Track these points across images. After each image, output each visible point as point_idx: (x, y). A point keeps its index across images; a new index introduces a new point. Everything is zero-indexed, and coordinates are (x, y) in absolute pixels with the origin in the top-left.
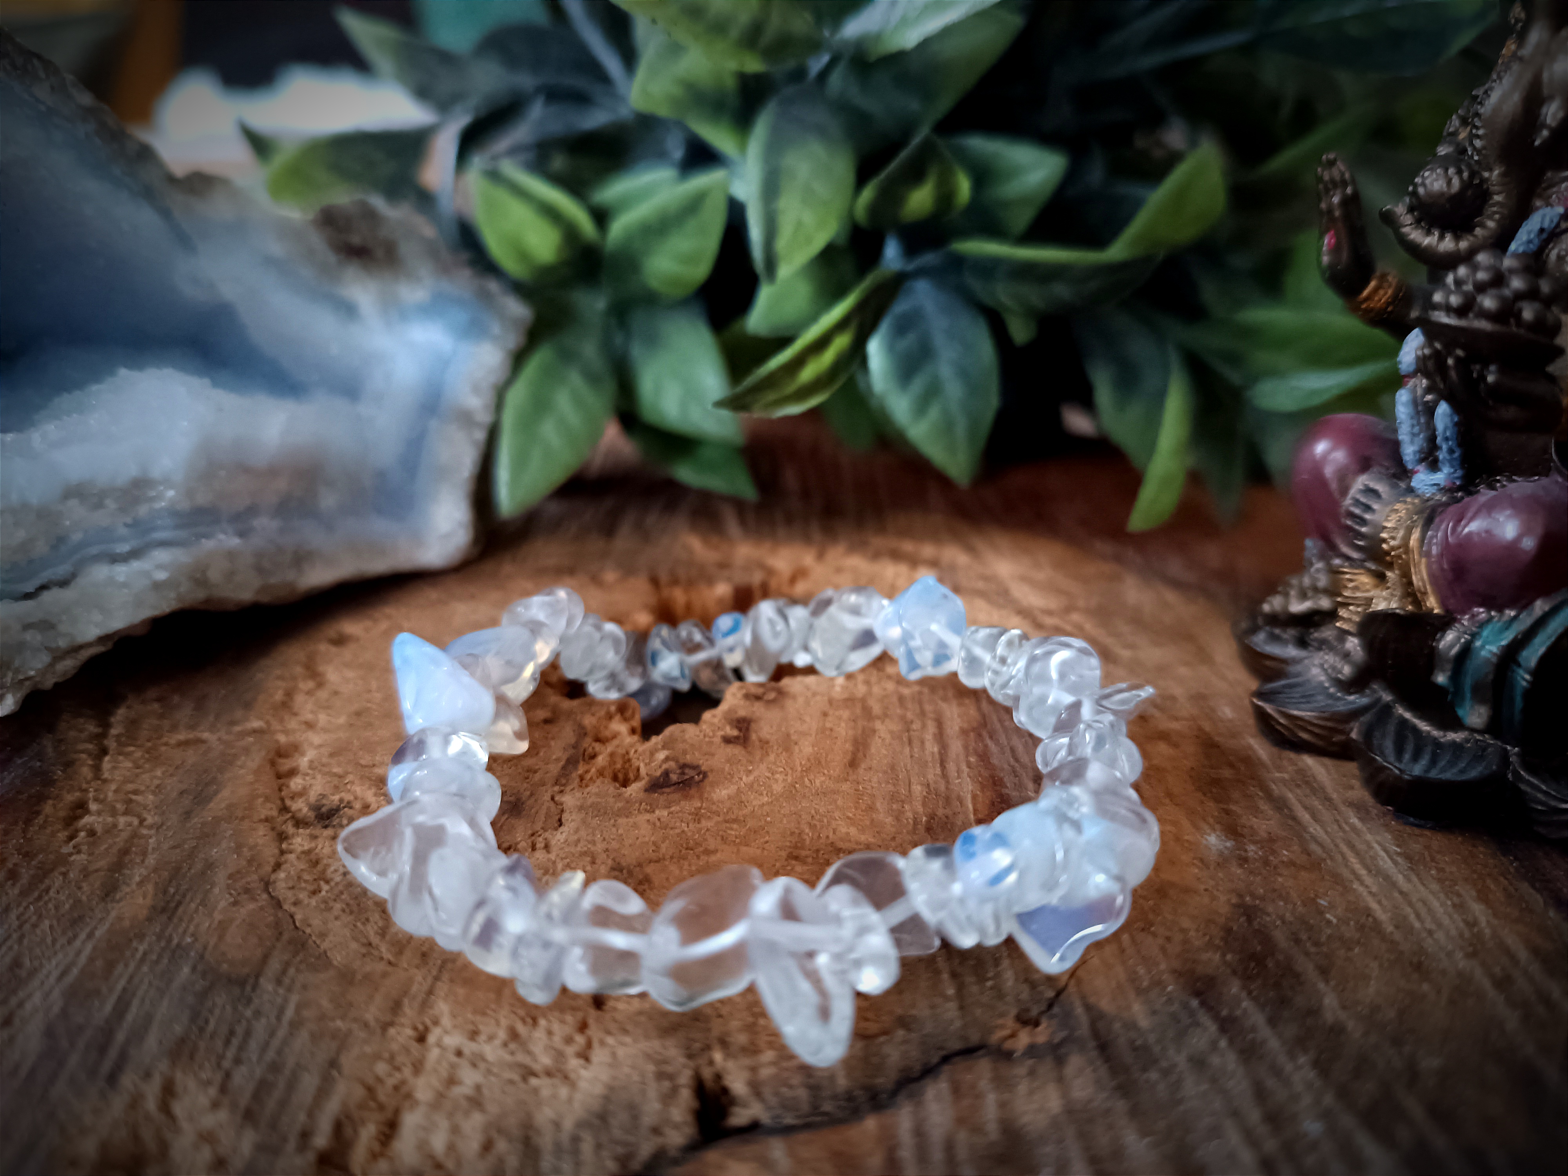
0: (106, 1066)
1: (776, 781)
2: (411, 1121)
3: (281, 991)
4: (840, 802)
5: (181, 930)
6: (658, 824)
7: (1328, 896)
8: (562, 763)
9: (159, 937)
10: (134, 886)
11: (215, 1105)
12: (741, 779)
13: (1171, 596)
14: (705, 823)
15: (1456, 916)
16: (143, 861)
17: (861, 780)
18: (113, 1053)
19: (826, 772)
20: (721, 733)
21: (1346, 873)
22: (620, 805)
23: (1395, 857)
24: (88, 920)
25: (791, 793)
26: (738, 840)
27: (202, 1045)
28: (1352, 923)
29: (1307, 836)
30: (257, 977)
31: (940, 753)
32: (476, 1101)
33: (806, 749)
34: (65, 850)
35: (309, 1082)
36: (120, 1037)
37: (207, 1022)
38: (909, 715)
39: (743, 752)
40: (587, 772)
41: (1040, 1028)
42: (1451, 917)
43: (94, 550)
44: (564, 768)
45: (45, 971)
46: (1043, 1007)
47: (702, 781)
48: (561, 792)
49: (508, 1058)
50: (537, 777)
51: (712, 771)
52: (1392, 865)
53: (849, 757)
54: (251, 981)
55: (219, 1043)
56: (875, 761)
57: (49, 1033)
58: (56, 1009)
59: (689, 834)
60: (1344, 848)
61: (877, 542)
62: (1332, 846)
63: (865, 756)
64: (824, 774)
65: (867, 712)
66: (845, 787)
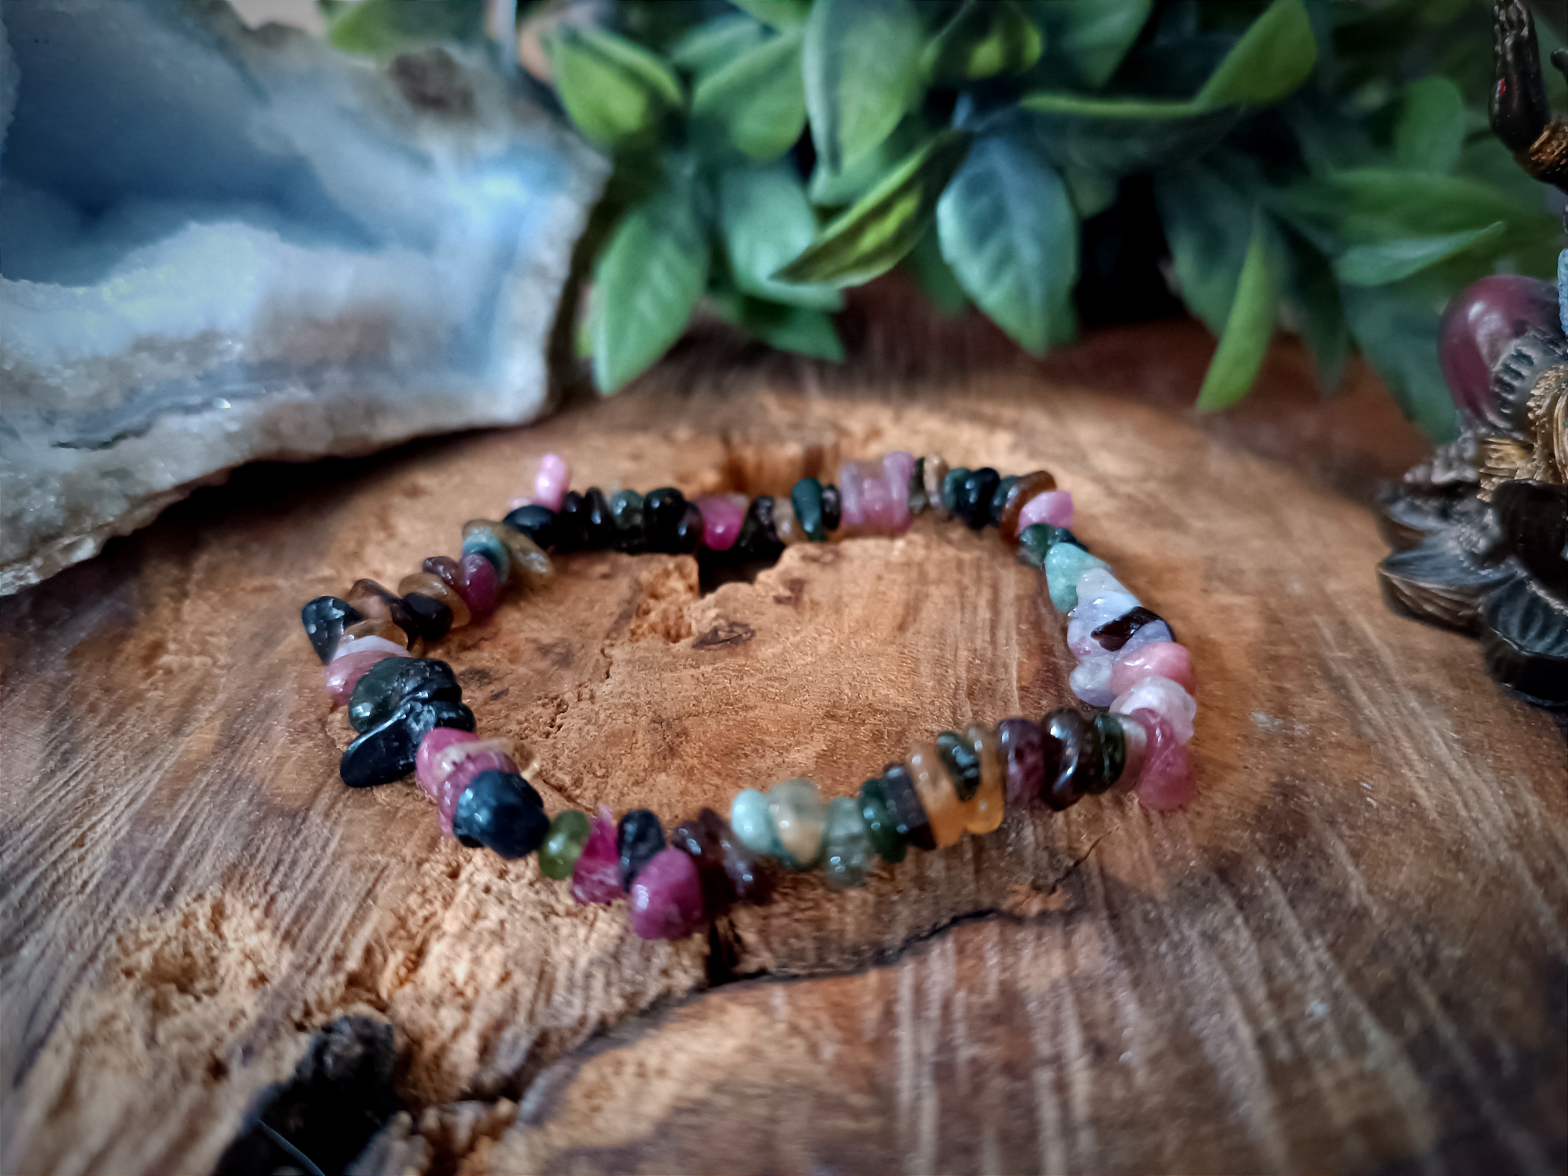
0: (164, 887)
1: (822, 641)
2: (437, 949)
3: (328, 824)
4: (883, 665)
5: (243, 764)
6: (702, 679)
7: (1373, 780)
8: (614, 618)
9: (222, 770)
10: (204, 723)
11: (260, 927)
12: (788, 639)
13: (1255, 467)
14: (746, 680)
15: (1507, 807)
16: (213, 699)
17: (908, 644)
18: (171, 875)
19: (873, 634)
20: (774, 593)
21: (1395, 757)
22: (666, 660)
23: (1451, 744)
24: (159, 752)
25: (835, 655)
26: (777, 698)
27: (252, 871)
28: (1393, 808)
29: (1360, 717)
30: (308, 810)
31: (992, 620)
32: (499, 935)
33: (856, 611)
34: (143, 686)
35: (346, 910)
36: (179, 861)
37: (258, 850)
38: (967, 581)
39: (793, 613)
40: (639, 627)
41: (1055, 896)
42: (1501, 808)
43: (166, 402)
44: (616, 622)
45: (117, 798)
46: (1061, 875)
47: (749, 639)
48: (612, 645)
49: (532, 896)
50: (589, 631)
51: (760, 629)
52: (1447, 752)
53: (899, 620)
54: (302, 814)
55: (268, 870)
56: (924, 626)
57: (116, 854)
58: (123, 833)
59: (731, 690)
60: (1399, 733)
61: (958, 403)
62: (1386, 729)
63: (915, 621)
64: (871, 637)
65: (923, 577)
66: (891, 650)
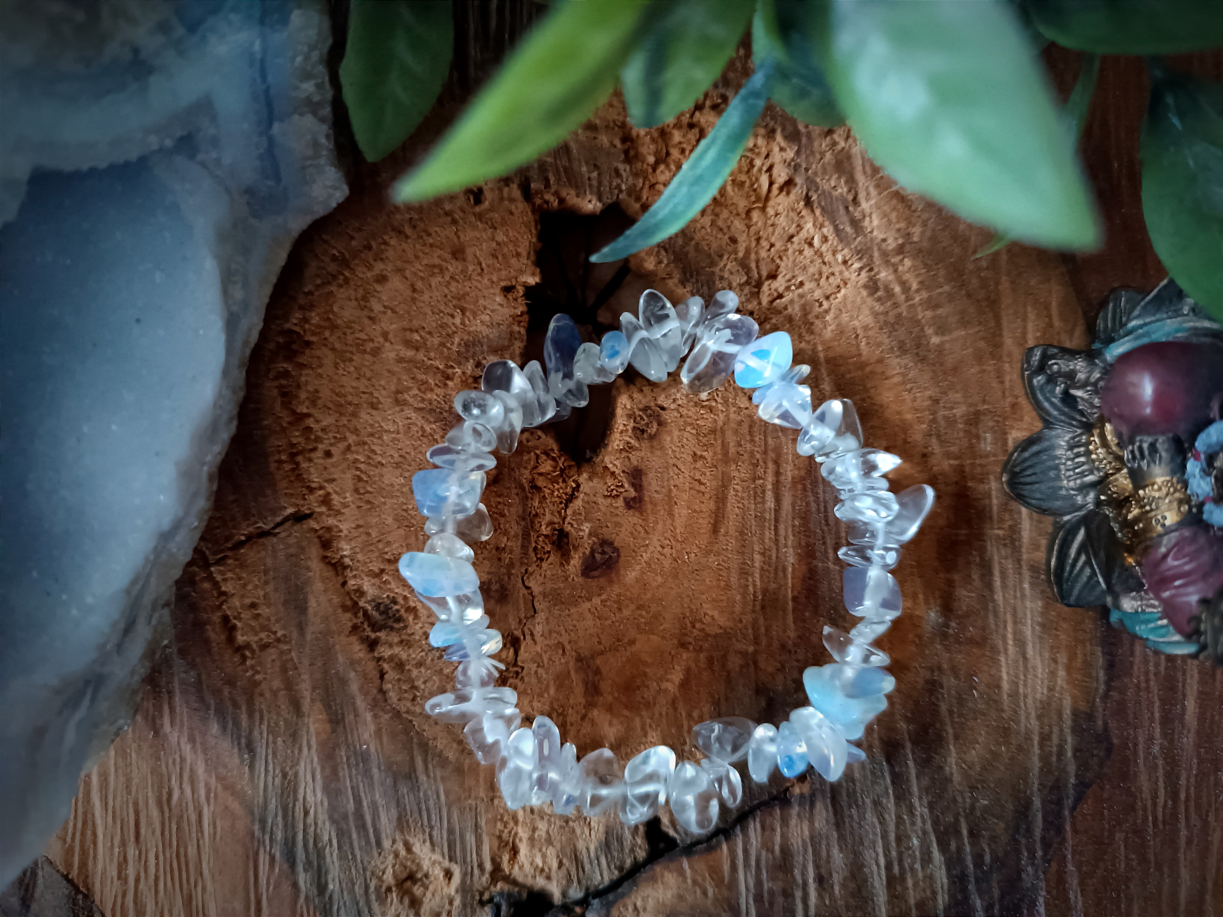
0: (372, 838)
1: (665, 556)
2: (523, 850)
3: (432, 782)
4: (707, 581)
5: (357, 738)
6: (596, 614)
7: (981, 672)
8: (520, 539)
9: (348, 745)
10: (311, 705)
14: (625, 612)
17: (721, 550)
18: (370, 829)
19: (697, 542)
21: (1000, 644)
22: (568, 591)
23: (1035, 626)
24: (301, 733)
25: (675, 572)
26: (647, 628)
27: (409, 818)
29: (991, 605)
30: (415, 771)
31: (775, 510)
33: (682, 510)
36: (368, 819)
37: (405, 805)
39: (641, 519)
41: (806, 783)
44: (522, 544)
45: (302, 774)
47: (617, 560)
48: (527, 574)
50: (506, 557)
51: (622, 547)
52: (1031, 634)
53: (713, 518)
54: (413, 774)
56: (730, 523)
57: (332, 819)
58: (326, 804)
60: (1009, 617)
62: (1002, 614)
63: (724, 517)
64: (696, 545)
66: (711, 561)
